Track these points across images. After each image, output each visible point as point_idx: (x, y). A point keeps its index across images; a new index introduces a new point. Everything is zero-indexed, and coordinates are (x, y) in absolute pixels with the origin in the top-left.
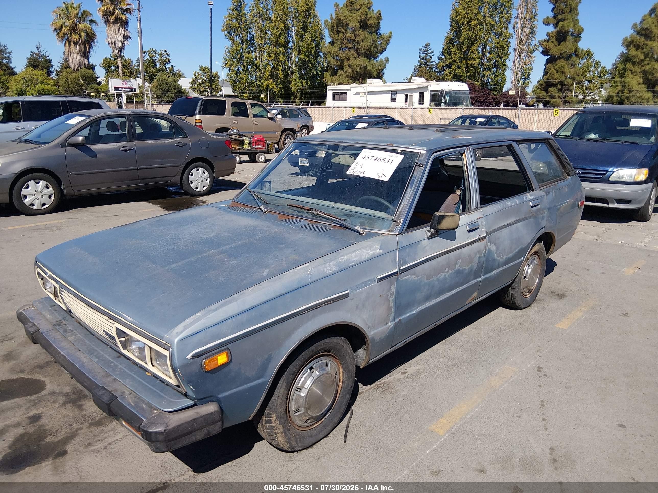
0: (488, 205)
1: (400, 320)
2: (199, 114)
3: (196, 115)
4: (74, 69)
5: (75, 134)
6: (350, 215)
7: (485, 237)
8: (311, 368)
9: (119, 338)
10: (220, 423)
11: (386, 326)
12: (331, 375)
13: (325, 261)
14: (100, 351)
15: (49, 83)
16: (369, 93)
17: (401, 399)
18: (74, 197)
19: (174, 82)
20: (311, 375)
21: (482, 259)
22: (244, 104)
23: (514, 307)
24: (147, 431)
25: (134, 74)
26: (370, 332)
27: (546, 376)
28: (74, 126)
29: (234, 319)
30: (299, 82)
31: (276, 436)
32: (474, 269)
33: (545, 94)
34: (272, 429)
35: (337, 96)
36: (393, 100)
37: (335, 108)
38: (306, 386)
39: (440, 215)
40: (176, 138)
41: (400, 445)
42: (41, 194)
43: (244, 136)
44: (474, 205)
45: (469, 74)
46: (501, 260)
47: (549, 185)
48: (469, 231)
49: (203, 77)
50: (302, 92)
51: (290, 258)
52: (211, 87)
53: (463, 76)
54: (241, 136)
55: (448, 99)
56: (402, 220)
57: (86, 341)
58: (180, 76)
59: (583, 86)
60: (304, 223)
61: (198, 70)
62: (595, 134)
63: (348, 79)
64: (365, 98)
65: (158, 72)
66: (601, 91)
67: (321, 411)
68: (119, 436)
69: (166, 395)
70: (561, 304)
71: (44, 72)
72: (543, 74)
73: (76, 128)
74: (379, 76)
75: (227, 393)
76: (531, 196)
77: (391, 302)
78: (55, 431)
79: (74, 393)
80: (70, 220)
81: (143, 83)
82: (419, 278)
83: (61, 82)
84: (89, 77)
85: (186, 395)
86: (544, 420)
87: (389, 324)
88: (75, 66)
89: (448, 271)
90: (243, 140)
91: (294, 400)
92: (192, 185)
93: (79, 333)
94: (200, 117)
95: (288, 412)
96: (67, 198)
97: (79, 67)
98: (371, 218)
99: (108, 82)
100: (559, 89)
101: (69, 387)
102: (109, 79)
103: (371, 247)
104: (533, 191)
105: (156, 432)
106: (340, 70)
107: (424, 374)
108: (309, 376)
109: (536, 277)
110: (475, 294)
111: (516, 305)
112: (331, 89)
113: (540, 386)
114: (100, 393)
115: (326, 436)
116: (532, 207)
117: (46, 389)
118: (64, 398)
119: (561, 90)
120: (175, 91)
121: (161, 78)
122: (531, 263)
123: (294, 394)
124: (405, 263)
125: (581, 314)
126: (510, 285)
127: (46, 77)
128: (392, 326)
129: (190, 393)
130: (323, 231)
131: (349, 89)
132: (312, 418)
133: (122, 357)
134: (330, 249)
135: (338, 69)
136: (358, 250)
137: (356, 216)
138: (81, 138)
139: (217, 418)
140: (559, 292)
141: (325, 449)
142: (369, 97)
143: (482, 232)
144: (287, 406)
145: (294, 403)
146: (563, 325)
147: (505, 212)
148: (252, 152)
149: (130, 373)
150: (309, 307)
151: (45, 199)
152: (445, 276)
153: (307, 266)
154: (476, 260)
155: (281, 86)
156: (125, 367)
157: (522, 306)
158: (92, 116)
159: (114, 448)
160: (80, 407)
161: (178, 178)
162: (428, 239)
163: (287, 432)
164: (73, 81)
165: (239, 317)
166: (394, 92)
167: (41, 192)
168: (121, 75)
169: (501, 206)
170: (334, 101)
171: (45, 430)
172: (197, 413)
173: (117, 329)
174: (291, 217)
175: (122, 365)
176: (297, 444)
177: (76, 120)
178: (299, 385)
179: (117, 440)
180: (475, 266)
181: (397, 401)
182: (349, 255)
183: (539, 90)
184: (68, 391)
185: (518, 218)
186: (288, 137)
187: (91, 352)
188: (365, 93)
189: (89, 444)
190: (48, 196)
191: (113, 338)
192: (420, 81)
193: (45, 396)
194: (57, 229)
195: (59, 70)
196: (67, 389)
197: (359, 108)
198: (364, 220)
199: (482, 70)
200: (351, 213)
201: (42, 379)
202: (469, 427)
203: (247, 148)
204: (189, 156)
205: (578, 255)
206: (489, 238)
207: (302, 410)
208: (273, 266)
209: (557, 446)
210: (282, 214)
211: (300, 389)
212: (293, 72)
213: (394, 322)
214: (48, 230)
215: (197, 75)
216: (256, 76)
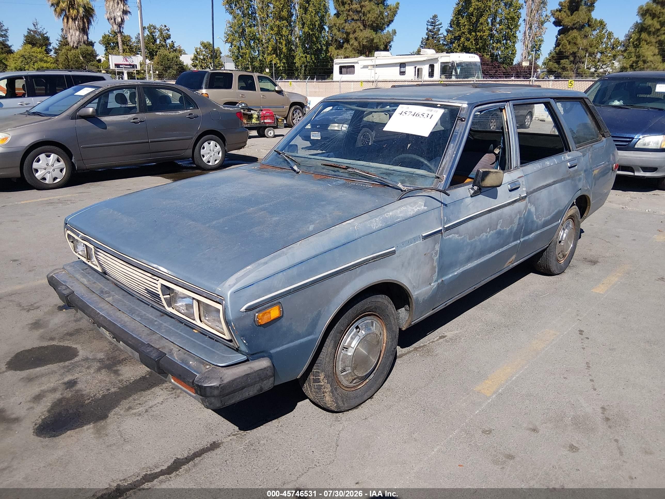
0: (527, 165)
1: (442, 280)
2: (206, 88)
3: (203, 89)
4: (73, 46)
5: (84, 105)
6: (388, 173)
7: (526, 197)
8: (357, 327)
9: (163, 295)
10: (272, 379)
11: (430, 286)
12: (377, 335)
13: (371, 217)
14: (141, 310)
15: (49, 60)
16: (377, 66)
17: (443, 362)
18: (85, 171)
19: (175, 58)
20: (357, 335)
21: (522, 220)
22: (252, 77)
23: (548, 273)
24: (203, 386)
25: (134, 50)
26: (414, 291)
27: (589, 339)
28: (84, 98)
29: (284, 273)
30: (302, 57)
31: (324, 396)
32: (514, 231)
33: (557, 66)
34: (320, 387)
35: (343, 69)
36: (402, 73)
37: (342, 82)
38: (353, 345)
39: (483, 172)
40: (187, 110)
41: (447, 405)
42: (53, 168)
43: (253, 110)
44: (514, 163)
45: (478, 46)
46: (540, 222)
47: (585, 146)
48: (510, 191)
49: (204, 53)
50: (306, 66)
51: (334, 214)
52: (214, 62)
53: (472, 48)
54: (249, 110)
55: (459, 71)
56: (445, 176)
57: (125, 301)
58: (181, 52)
59: (595, 58)
60: (341, 182)
61: (199, 46)
62: (619, 101)
63: (354, 52)
64: (373, 71)
65: (159, 49)
66: (613, 63)
67: (367, 371)
68: (160, 399)
69: (218, 351)
70: (595, 269)
71: (43, 50)
72: (554, 46)
73: (86, 100)
74: (386, 49)
75: (278, 349)
76: (569, 156)
77: (435, 262)
78: (92, 395)
79: (108, 359)
80: (83, 194)
81: (144, 60)
82: (462, 237)
83: (61, 59)
84: (89, 54)
85: (237, 350)
86: (592, 380)
87: (432, 284)
88: (74, 43)
89: (490, 231)
90: (252, 114)
91: (341, 359)
92: (204, 159)
93: (117, 294)
94: (206, 91)
95: (334, 371)
96: (78, 172)
97: (78, 44)
98: (411, 175)
99: (108, 59)
100: (571, 61)
101: (103, 353)
102: (110, 55)
103: (415, 203)
104: (570, 151)
105: (211, 387)
106: (345, 44)
107: (463, 338)
108: (356, 335)
109: (570, 242)
110: (513, 257)
111: (550, 271)
112: (338, 62)
113: (584, 348)
114: (148, 351)
115: (371, 397)
116: (570, 168)
117: (78, 355)
118: (98, 364)
119: (573, 62)
120: (176, 67)
121: (162, 54)
122: (567, 226)
123: (341, 353)
124: (449, 221)
125: (616, 279)
126: (545, 249)
127: (45, 55)
128: (435, 286)
129: (243, 348)
130: (363, 189)
131: (357, 63)
132: (358, 377)
133: (166, 316)
134: (374, 205)
135: (343, 43)
136: (402, 206)
137: (395, 174)
138: (91, 110)
139: (270, 373)
140: (592, 259)
141: (371, 410)
142: (378, 70)
143: (522, 191)
144: (335, 365)
145: (340, 363)
146: (600, 289)
147: (543, 173)
148: (261, 127)
149: (176, 331)
150: (357, 263)
151: (56, 173)
152: (487, 236)
153: (353, 222)
154: (516, 221)
155: (284, 61)
156: (170, 325)
157: (557, 272)
158: (100, 87)
159: (155, 411)
160: (116, 373)
161: (189, 152)
162: (472, 196)
163: (334, 392)
164: (72, 59)
165: (289, 271)
166: (402, 65)
167: (53, 165)
168: (121, 51)
169: (540, 166)
170: (341, 75)
171: (82, 395)
172: (251, 368)
173: (162, 285)
174: (326, 177)
175: (167, 323)
176: (344, 404)
177: (85, 91)
178: (346, 344)
179: (158, 403)
180: (515, 227)
181: (439, 364)
182: (394, 211)
183: (551, 63)
184: (102, 357)
185: (556, 179)
186: (296, 112)
187: (132, 312)
188: (373, 66)
189: (130, 408)
190: (59, 170)
191: (157, 296)
192: (429, 53)
193: (78, 362)
194: (71, 203)
195: (57, 48)
196: (101, 355)
197: (367, 82)
198: (404, 178)
199: (491, 42)
200: (389, 172)
201: (74, 346)
202: (515, 389)
203: (256, 122)
204: (200, 128)
205: (606, 222)
206: (529, 198)
207: (349, 370)
208: (317, 222)
209: (609, 405)
210: (317, 174)
211: (347, 348)
212: (297, 47)
213: (437, 283)
214: (62, 203)
215: (198, 50)
216: (258, 51)
